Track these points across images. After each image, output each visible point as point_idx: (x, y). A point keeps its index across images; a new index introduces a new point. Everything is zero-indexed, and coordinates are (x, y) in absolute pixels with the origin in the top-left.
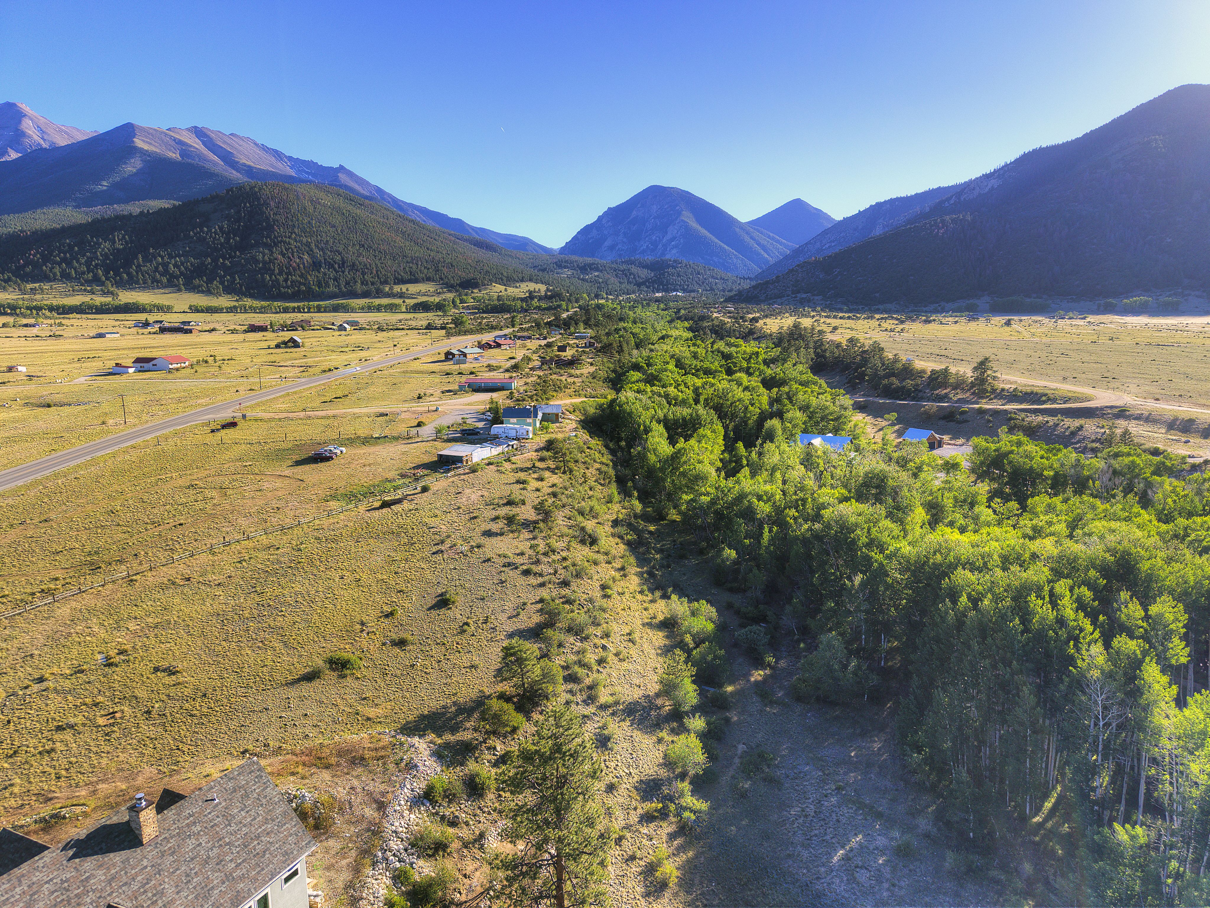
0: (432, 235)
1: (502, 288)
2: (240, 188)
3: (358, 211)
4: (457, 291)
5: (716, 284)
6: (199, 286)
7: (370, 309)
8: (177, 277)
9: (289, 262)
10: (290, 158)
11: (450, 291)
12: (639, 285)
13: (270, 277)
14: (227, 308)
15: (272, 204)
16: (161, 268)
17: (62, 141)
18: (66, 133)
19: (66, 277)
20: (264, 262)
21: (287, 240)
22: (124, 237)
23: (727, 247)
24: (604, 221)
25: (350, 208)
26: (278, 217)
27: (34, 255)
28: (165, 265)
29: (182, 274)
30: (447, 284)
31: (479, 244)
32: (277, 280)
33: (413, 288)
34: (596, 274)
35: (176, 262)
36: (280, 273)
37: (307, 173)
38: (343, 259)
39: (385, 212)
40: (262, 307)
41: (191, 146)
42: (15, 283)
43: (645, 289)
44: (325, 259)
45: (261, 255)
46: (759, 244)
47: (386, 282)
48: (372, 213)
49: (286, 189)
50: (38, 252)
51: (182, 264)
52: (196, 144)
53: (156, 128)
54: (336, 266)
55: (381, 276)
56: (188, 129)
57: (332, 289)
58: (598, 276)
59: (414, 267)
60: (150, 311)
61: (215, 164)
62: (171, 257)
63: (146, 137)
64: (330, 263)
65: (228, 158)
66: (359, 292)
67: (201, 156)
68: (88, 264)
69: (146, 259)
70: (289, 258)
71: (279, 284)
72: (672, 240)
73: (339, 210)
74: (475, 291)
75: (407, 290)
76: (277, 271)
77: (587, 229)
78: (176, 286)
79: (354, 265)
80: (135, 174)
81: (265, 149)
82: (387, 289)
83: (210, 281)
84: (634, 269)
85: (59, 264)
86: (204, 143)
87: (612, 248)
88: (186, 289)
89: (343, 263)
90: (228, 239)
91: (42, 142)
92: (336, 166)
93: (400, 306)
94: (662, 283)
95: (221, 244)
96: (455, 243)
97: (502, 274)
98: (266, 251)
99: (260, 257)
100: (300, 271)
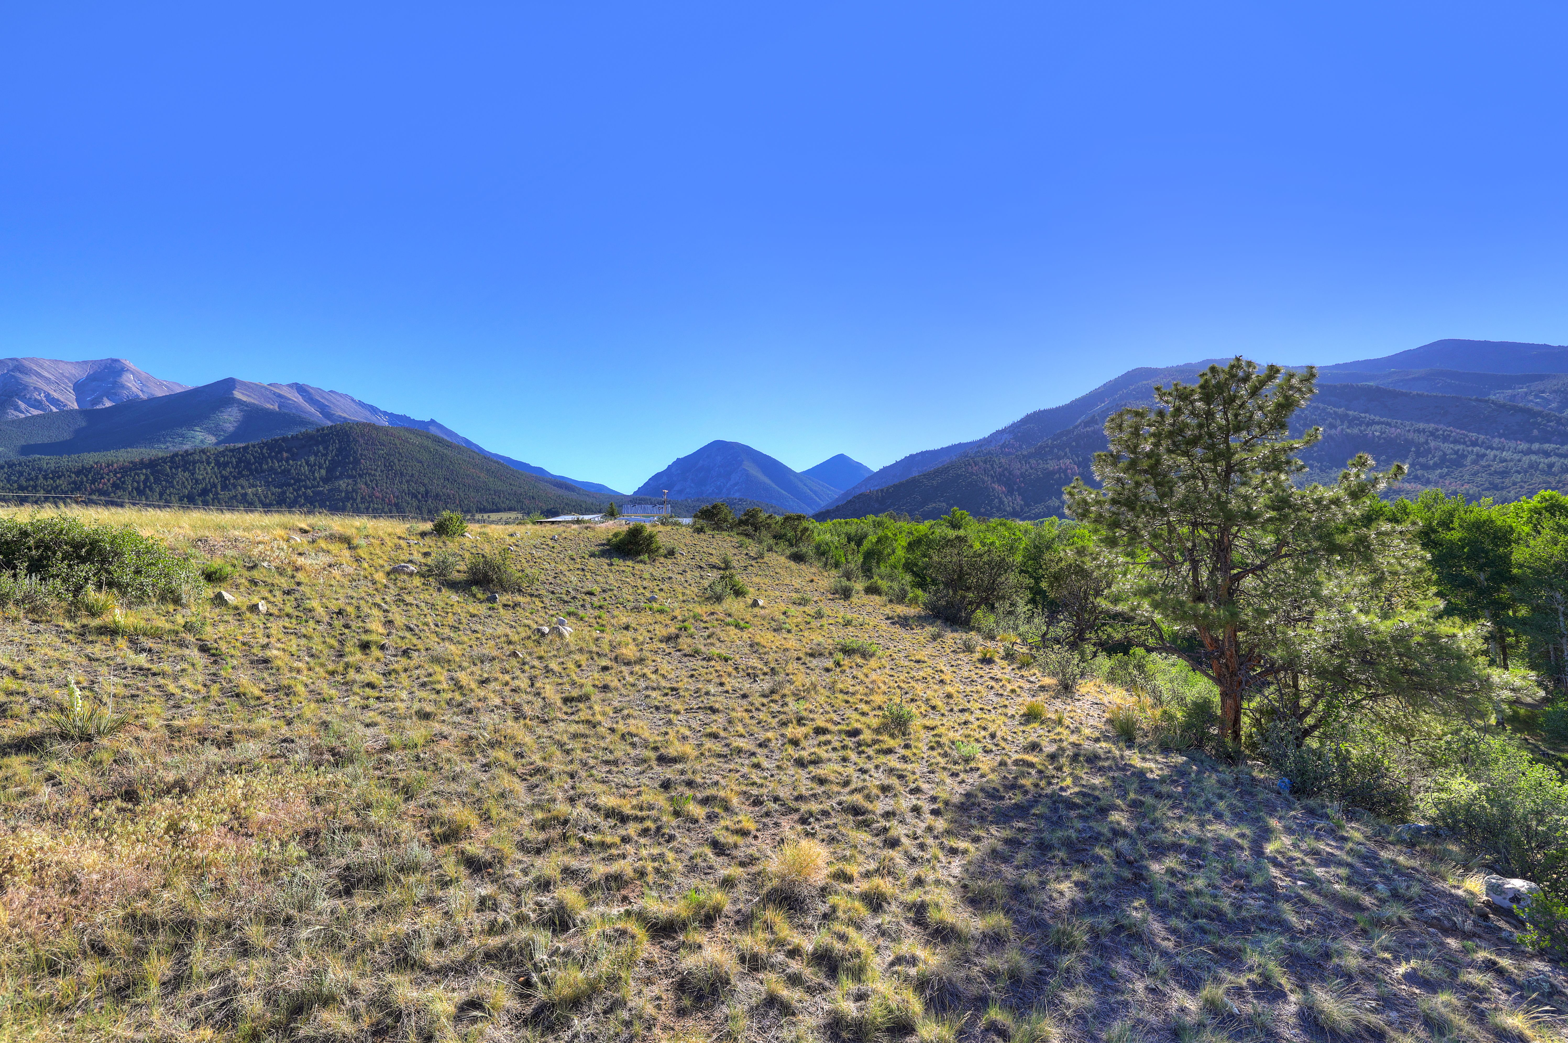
2: (331, 427)
9: (372, 492)
10: (384, 412)
15: (362, 441)
17: (159, 393)
18: (165, 387)
20: (347, 492)
21: (373, 472)
24: (673, 470)
26: (365, 452)
27: (104, 483)
36: (362, 501)
37: (402, 424)
38: (426, 489)
41: (290, 399)
44: (409, 490)
46: (811, 490)
47: (467, 511)
48: (459, 453)
49: (376, 429)
51: (262, 492)
52: (296, 398)
53: (257, 382)
54: (420, 496)
55: (462, 505)
56: (289, 385)
59: (496, 499)
61: (311, 414)
63: (246, 390)
64: (413, 493)
65: (324, 410)
67: (298, 407)
72: (735, 484)
73: (426, 448)
77: (658, 476)
79: (437, 495)
81: (361, 404)
85: (130, 491)
86: (303, 397)
89: (427, 494)
91: (140, 393)
92: (427, 419)
96: (535, 482)
98: (350, 482)
99: (344, 486)
100: (383, 500)
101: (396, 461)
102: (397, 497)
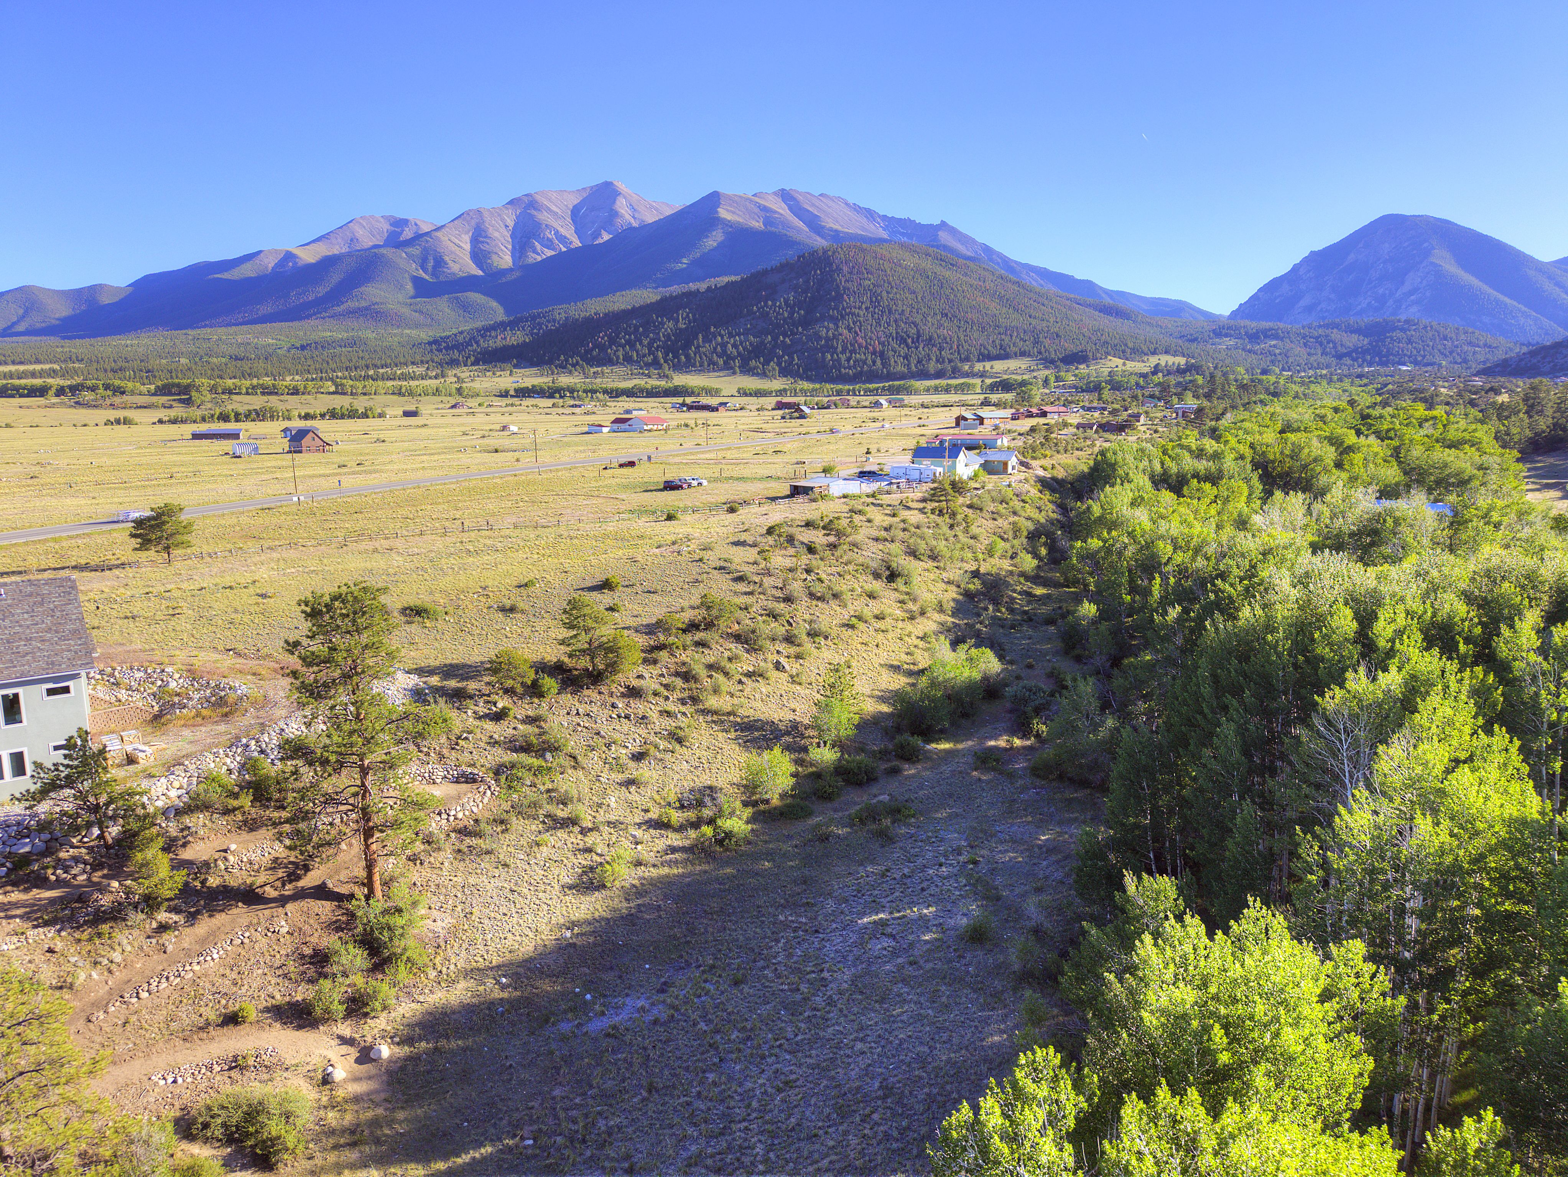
0: (1040, 300)
1: (1119, 362)
2: (813, 253)
3: (948, 274)
4: (1056, 367)
5: (1474, 353)
6: (755, 368)
7: (937, 390)
8: (734, 359)
9: (854, 338)
10: (884, 218)
11: (1047, 368)
12: (1339, 357)
13: (832, 356)
14: (776, 391)
15: (845, 269)
16: (719, 349)
17: (650, 218)
18: (657, 209)
19: (628, 359)
20: (828, 339)
21: (857, 311)
22: (688, 316)
23: (1507, 300)
24: (1302, 271)
25: (938, 270)
26: (849, 285)
27: (602, 338)
28: (724, 345)
29: (739, 354)
30: (1045, 359)
31: (1107, 310)
32: (839, 359)
33: (999, 366)
34: (1273, 343)
35: (735, 341)
36: (843, 352)
37: (903, 234)
38: (918, 331)
39: (983, 273)
40: (813, 390)
41: (776, 212)
42: (582, 367)
43: (1349, 362)
44: (897, 333)
45: (825, 330)
47: (967, 359)
48: (966, 275)
49: (863, 250)
50: (606, 335)
51: (741, 343)
52: (781, 208)
53: (741, 194)
54: (910, 341)
55: (962, 351)
56: (775, 193)
57: (900, 368)
58: (1274, 346)
59: (1007, 339)
60: (698, 395)
61: (799, 230)
62: (731, 335)
63: (730, 205)
64: (902, 337)
65: (814, 224)
66: (932, 371)
67: (786, 224)
68: (650, 346)
69: (706, 340)
70: (856, 332)
71: (840, 364)
72: (1411, 293)
73: (923, 273)
74: (1082, 366)
75: (992, 367)
76: (840, 349)
77: (1273, 285)
78: (732, 368)
79: (931, 338)
80: (715, 249)
81: (857, 209)
82: (967, 368)
83: (767, 362)
84: (1335, 335)
85: (623, 347)
86: (790, 209)
87: (1309, 309)
88: (741, 372)
89: (919, 337)
90: (791, 314)
91: (632, 221)
92: (936, 222)
93: (974, 386)
94: (1379, 354)
95: (784, 320)
96: (1070, 308)
97: (1126, 345)
98: (831, 325)
99: (823, 333)
100: (866, 348)
101: (884, 294)
102: (883, 344)
